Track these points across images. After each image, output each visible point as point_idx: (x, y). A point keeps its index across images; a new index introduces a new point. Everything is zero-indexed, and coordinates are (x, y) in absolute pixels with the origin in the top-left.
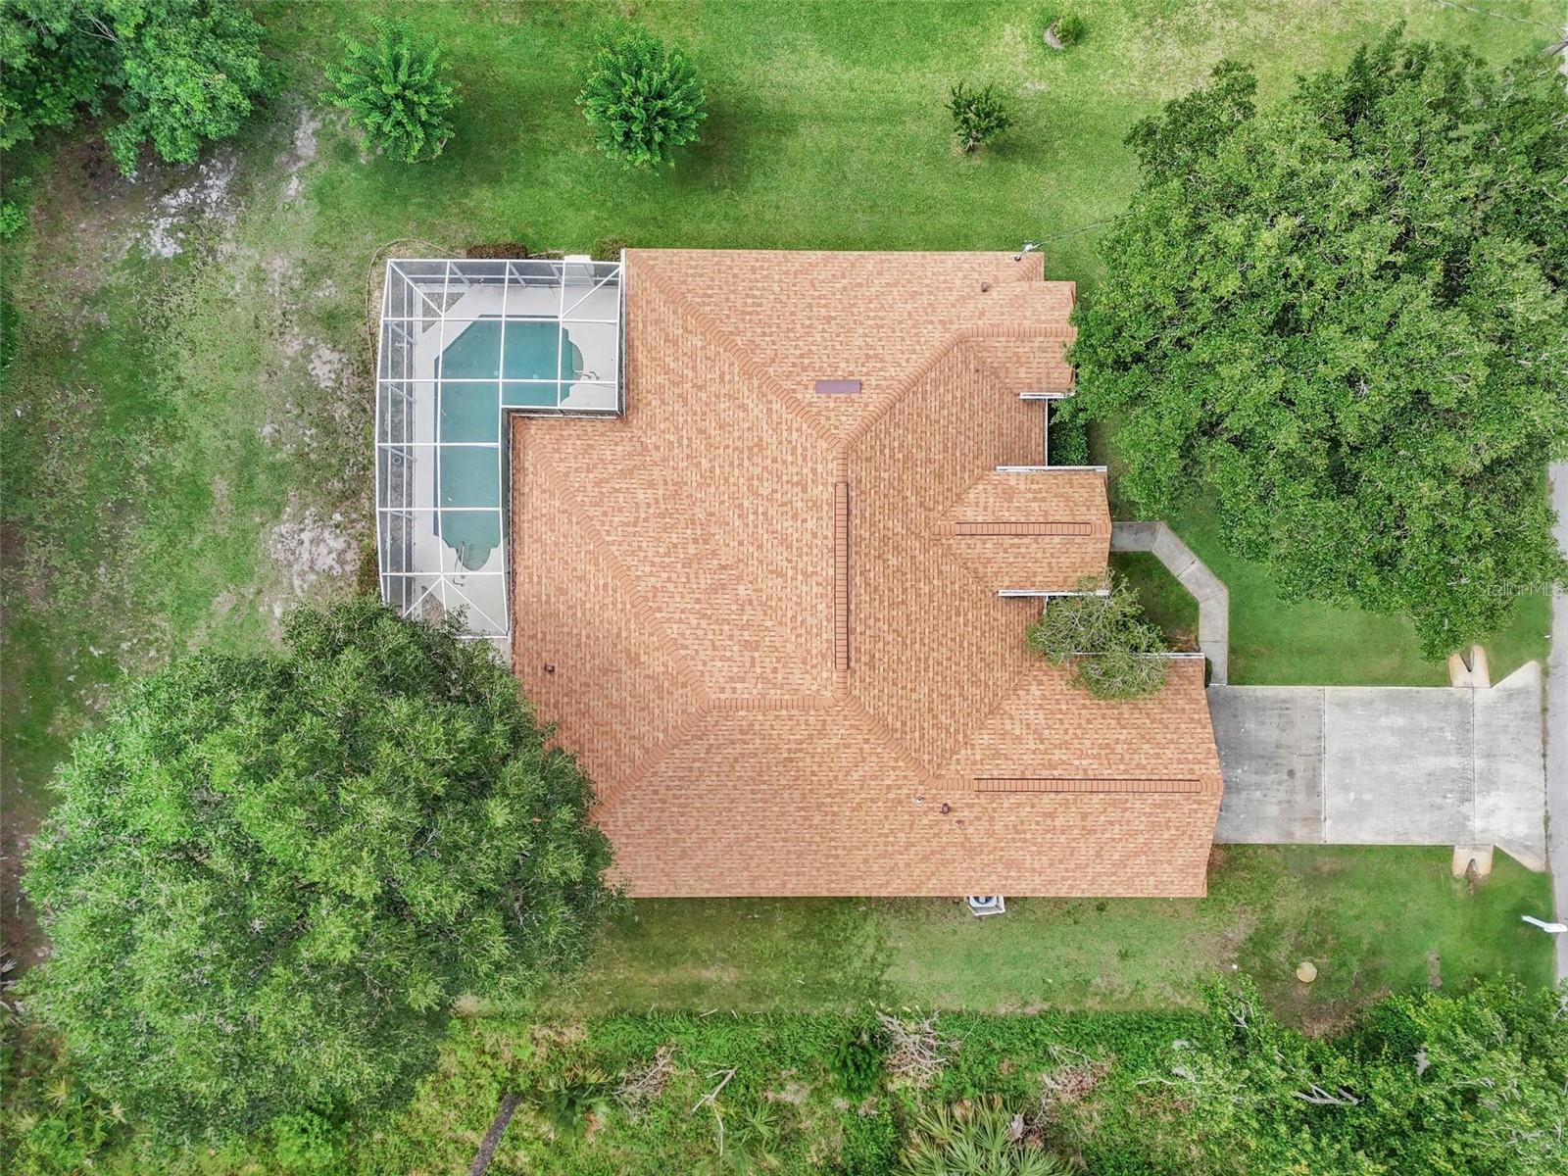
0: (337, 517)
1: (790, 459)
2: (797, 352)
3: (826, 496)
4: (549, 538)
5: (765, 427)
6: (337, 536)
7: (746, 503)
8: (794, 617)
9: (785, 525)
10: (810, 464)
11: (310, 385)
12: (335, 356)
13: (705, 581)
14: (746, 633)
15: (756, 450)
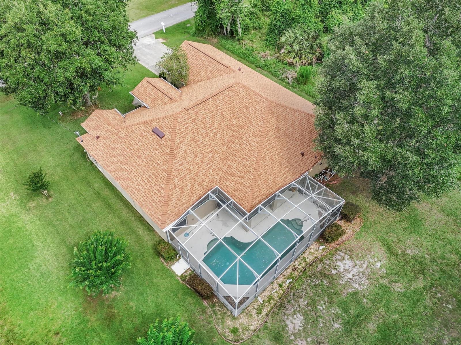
0: (333, 272)
1: (190, 128)
2: (156, 152)
3: (192, 112)
4: (271, 178)
5: (186, 141)
6: (339, 266)
7: (212, 135)
8: (230, 104)
9: (209, 120)
10: (187, 121)
11: (307, 324)
12: (288, 322)
13: (241, 131)
14: (244, 111)
15: (195, 140)
